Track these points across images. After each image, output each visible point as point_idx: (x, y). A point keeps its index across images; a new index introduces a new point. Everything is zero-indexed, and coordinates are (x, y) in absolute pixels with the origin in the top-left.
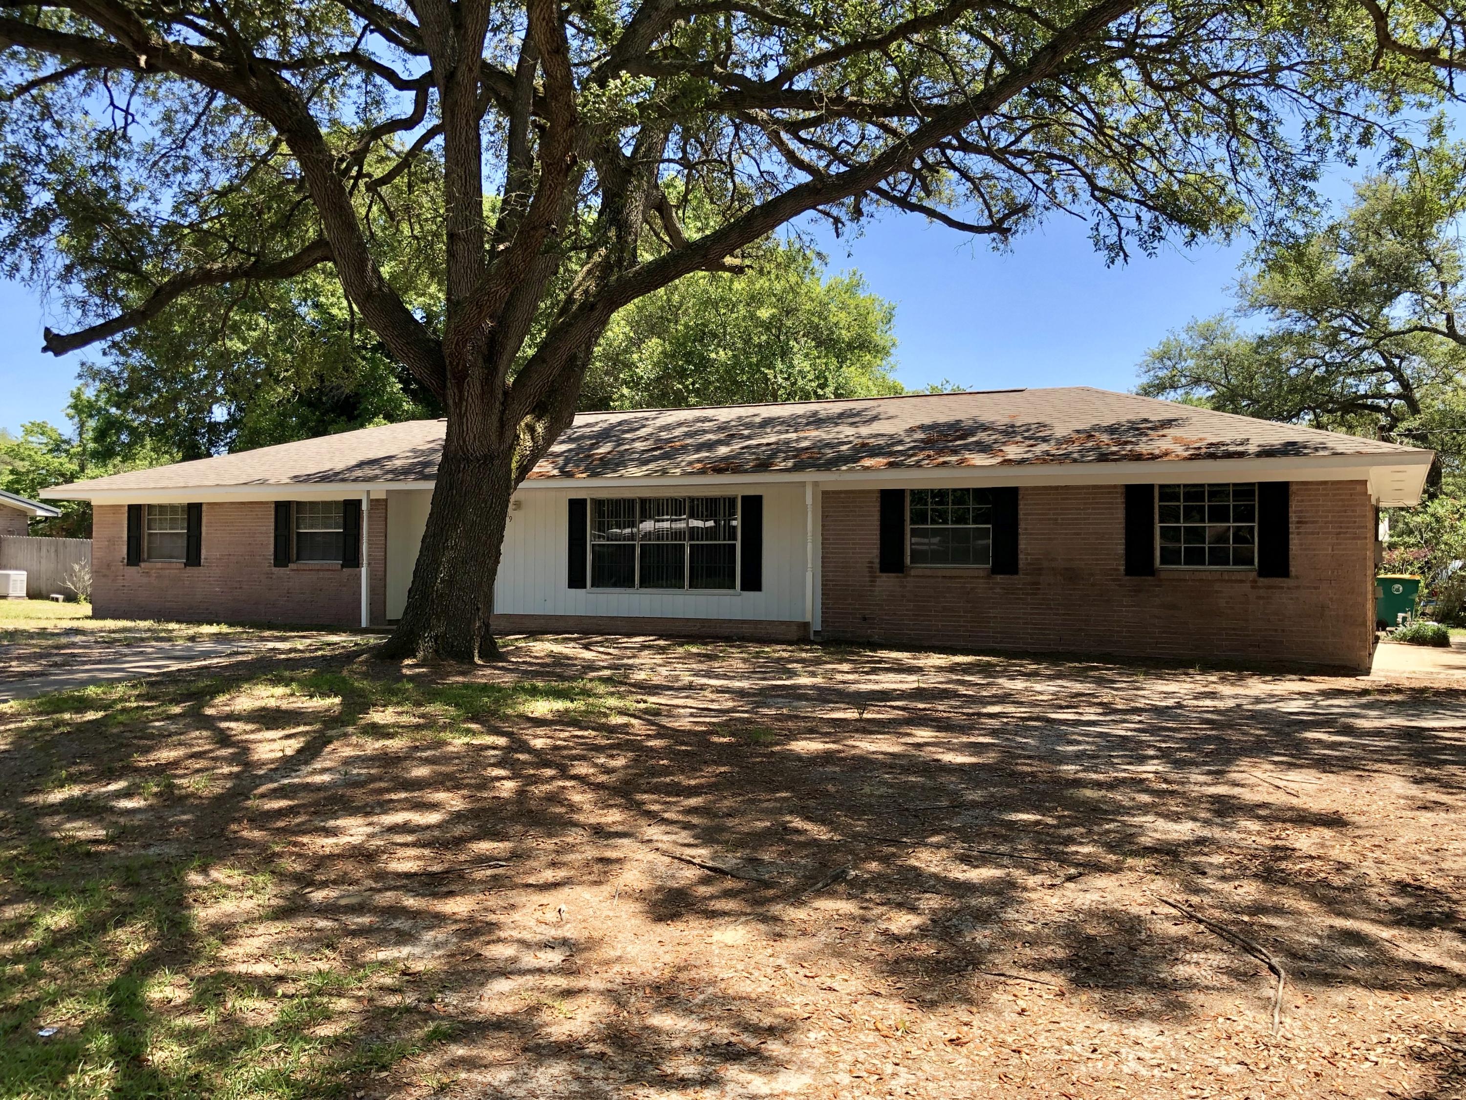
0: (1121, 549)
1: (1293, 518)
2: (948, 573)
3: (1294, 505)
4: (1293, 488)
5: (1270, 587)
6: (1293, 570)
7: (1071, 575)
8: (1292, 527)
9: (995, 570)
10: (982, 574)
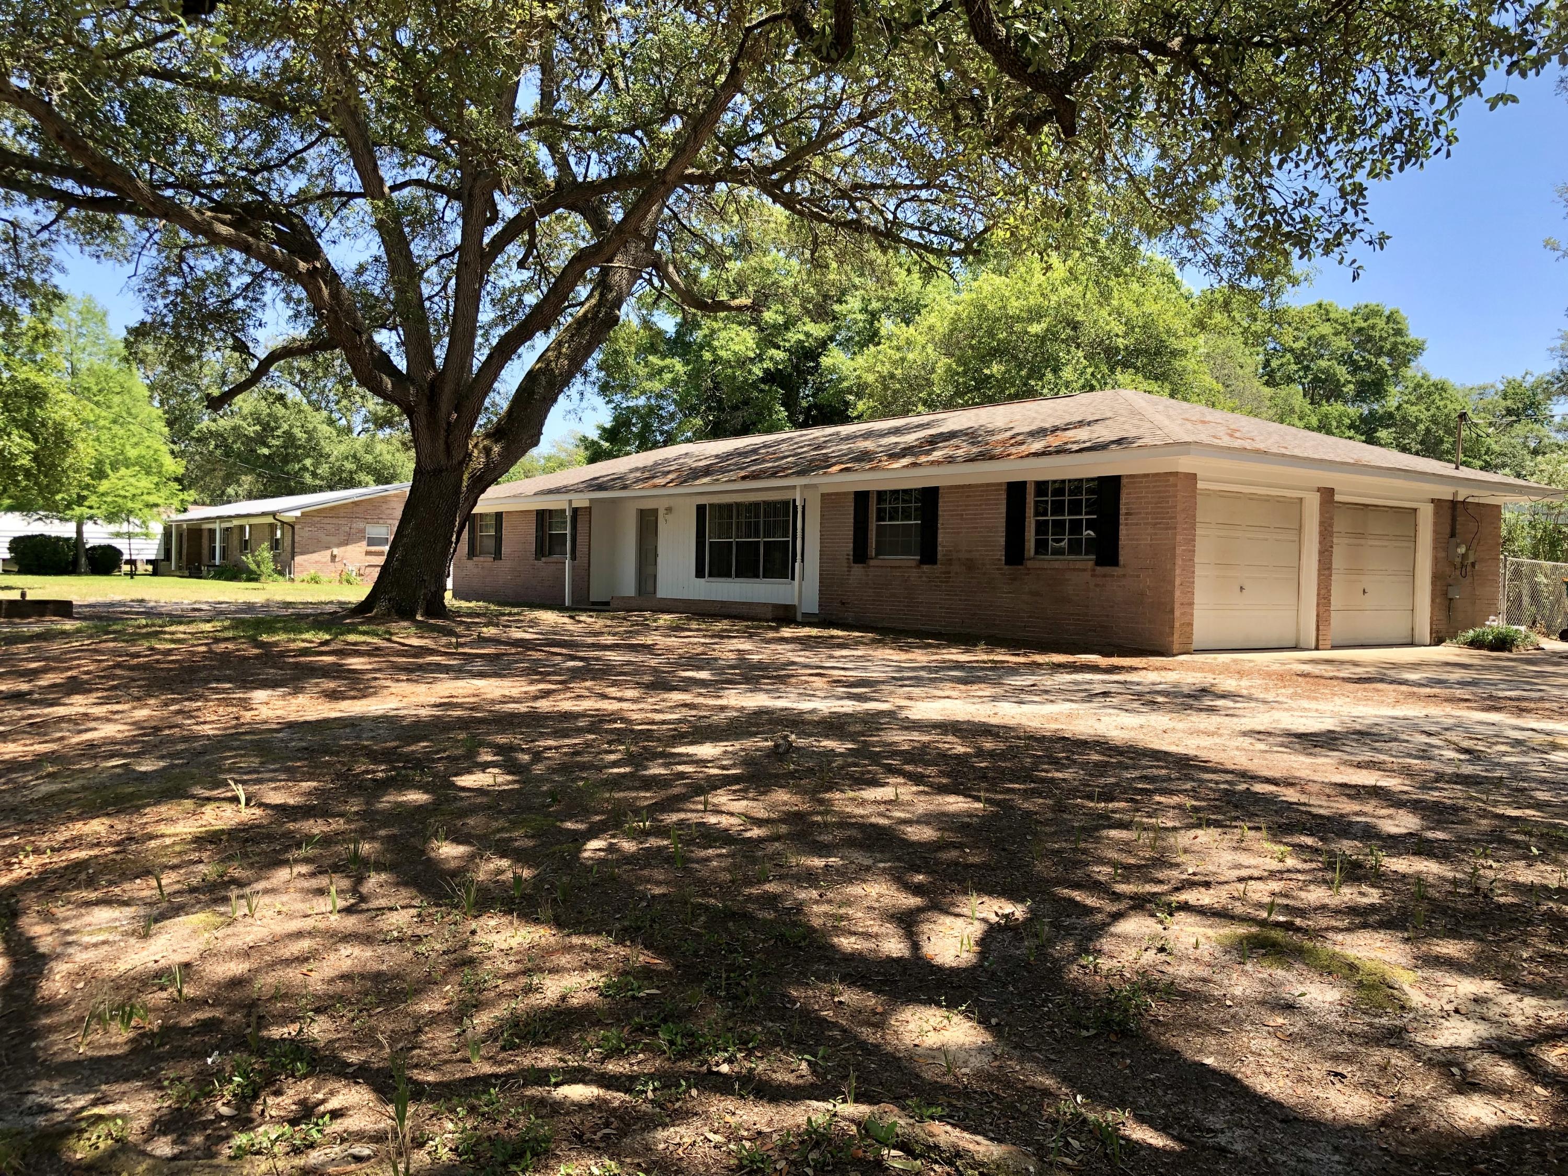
0: (1002, 541)
1: (1123, 510)
2: (897, 564)
3: (1124, 498)
4: (1124, 481)
5: (1104, 576)
6: (1122, 559)
7: (970, 565)
8: (1122, 519)
9: (922, 562)
10: (913, 564)
